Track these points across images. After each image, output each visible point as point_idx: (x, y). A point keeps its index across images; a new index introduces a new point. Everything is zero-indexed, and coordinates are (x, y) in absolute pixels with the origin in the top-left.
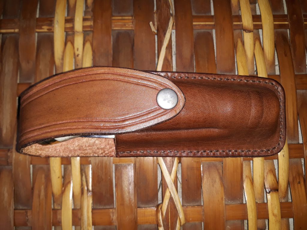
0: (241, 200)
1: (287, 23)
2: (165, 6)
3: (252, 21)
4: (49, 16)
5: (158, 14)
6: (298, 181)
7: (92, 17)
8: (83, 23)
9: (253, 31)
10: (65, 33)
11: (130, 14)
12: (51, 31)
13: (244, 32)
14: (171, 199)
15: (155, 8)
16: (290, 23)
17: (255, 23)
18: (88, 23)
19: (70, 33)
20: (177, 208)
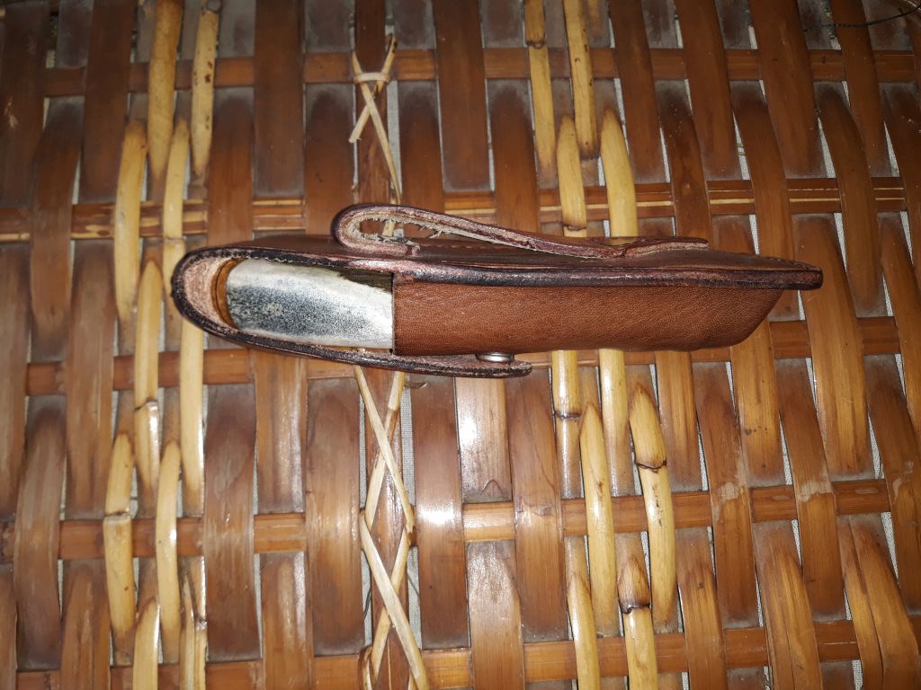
0: (562, 633)
1: (668, 203)
2: (377, 173)
3: (584, 204)
4: (102, 201)
5: (361, 193)
6: (699, 581)
7: (205, 200)
8: (184, 217)
9: (585, 228)
10: (141, 241)
11: (296, 192)
12: (108, 236)
13: (565, 228)
14: (392, 633)
15: (356, 181)
16: (676, 203)
17: (591, 207)
18: (196, 217)
19: (154, 239)
20: (407, 654)
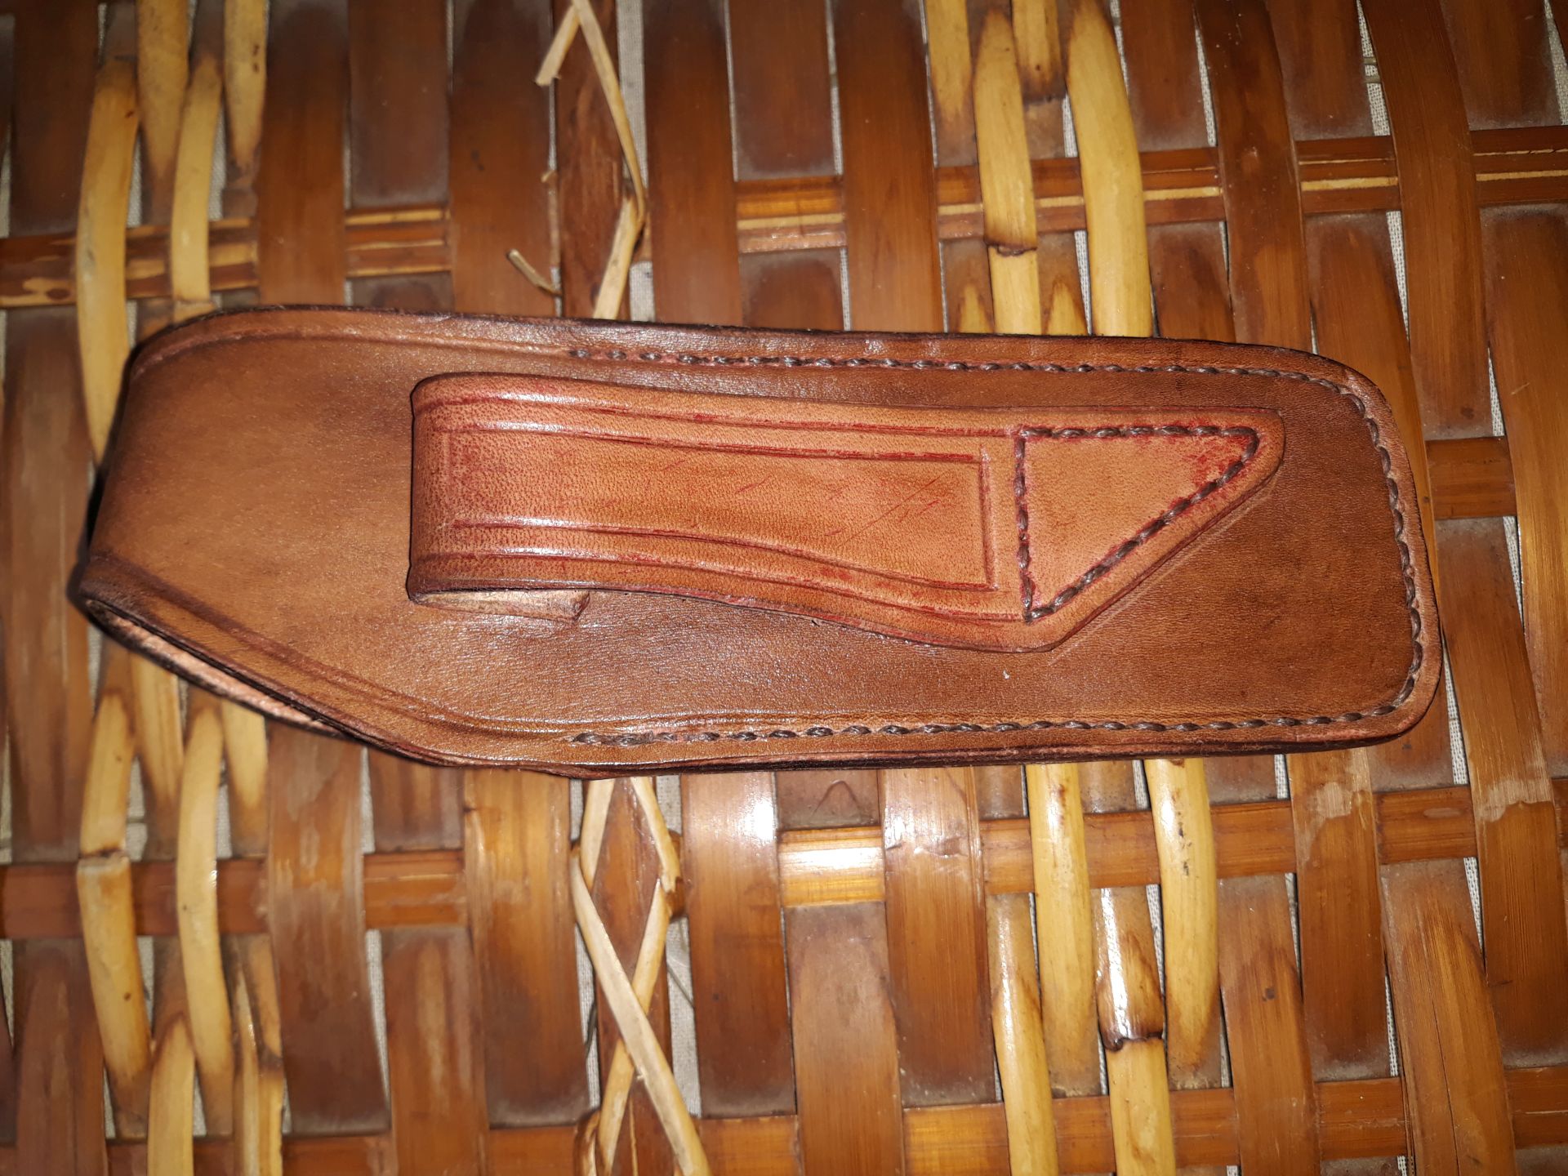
0: (983, 1086)
1: (1211, 191)
2: (594, 143)
3: (1032, 199)
4: (54, 229)
5: (562, 190)
6: (1265, 985)
7: (253, 219)
8: (211, 256)
9: (1034, 249)
10: (132, 309)
11: (434, 194)
12: (66, 300)
13: (992, 251)
14: (638, 1092)
15: (552, 163)
16: (1229, 191)
17: (1047, 203)
18: (236, 255)
19: (157, 303)
20: (668, 1130)
